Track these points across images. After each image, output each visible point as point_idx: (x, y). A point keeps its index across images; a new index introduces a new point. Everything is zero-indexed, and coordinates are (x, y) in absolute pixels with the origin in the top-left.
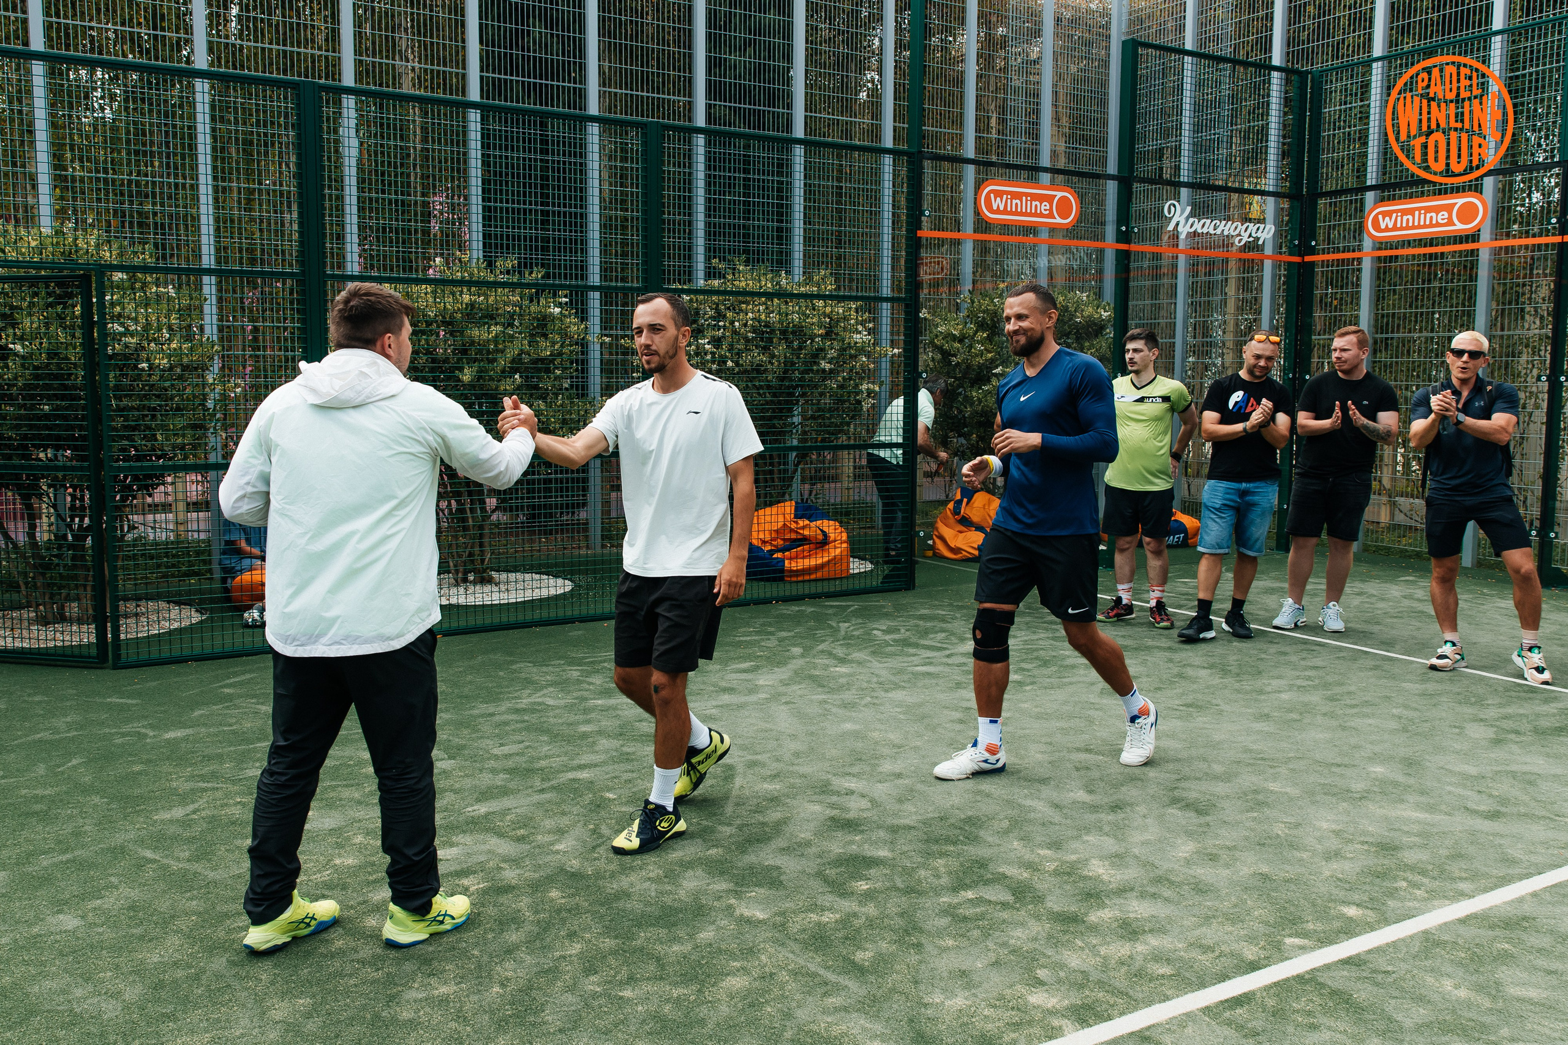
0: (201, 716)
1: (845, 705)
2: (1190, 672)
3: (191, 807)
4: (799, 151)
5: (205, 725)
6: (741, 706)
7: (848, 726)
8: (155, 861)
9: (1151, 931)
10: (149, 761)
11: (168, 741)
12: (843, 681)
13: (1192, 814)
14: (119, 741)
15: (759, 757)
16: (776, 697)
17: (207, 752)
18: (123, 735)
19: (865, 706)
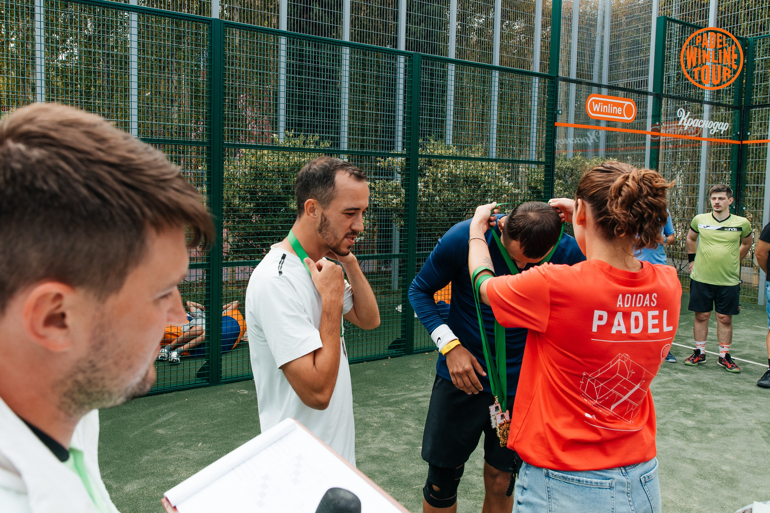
4: (496, 74)
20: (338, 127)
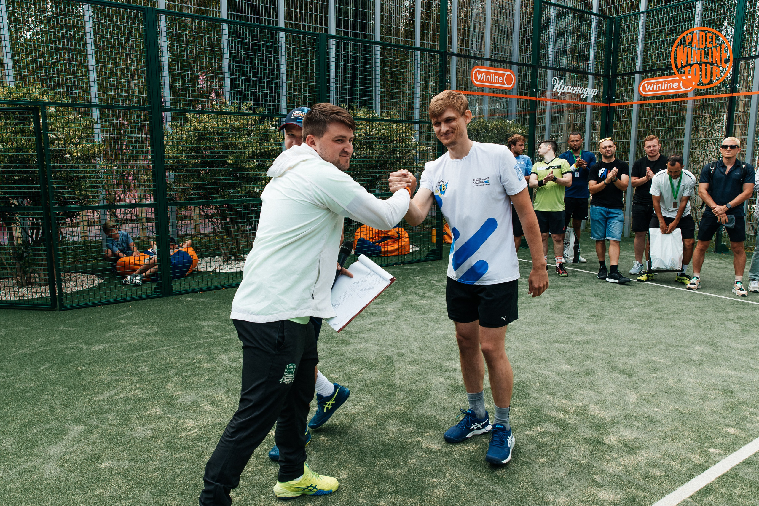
0: (110, 336)
1: (433, 321)
2: (587, 299)
3: (113, 392)
4: (378, 48)
5: (113, 341)
6: (384, 323)
7: (439, 332)
8: (98, 427)
9: (640, 447)
10: (86, 364)
11: (95, 351)
12: (427, 307)
13: (625, 376)
14: (68, 352)
15: (402, 351)
16: (398, 317)
17: (117, 357)
18: (71, 349)
19: (443, 321)
20: (278, 96)
